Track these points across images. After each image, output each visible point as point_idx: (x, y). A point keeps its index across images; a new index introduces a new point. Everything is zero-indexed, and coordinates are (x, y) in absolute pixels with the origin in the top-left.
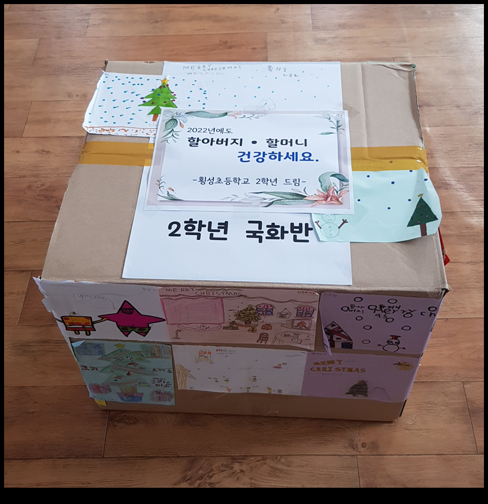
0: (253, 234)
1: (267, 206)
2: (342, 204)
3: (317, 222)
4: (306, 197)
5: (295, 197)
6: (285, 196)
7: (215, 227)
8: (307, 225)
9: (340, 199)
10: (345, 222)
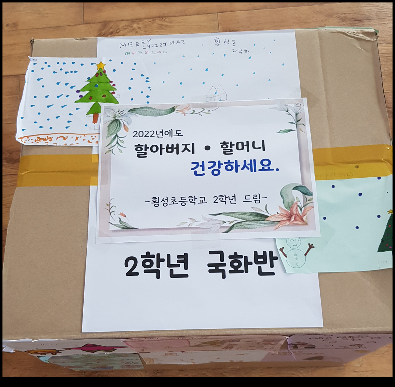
0: (216, 268)
1: (227, 232)
2: (306, 224)
3: (281, 250)
4: (268, 217)
5: (256, 218)
6: (245, 217)
7: (174, 261)
8: (271, 253)
9: (304, 218)
10: (311, 247)
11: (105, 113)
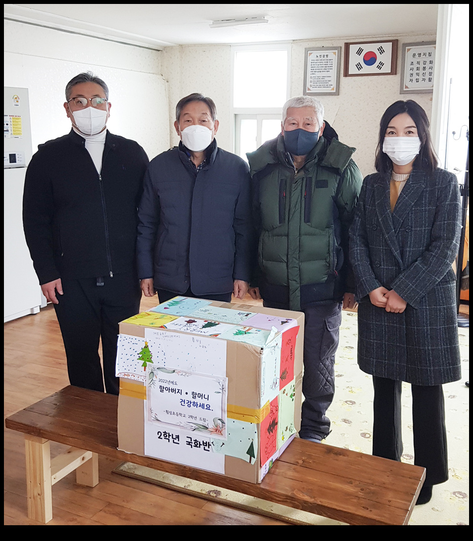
0: (189, 443)
1: (193, 431)
2: (222, 435)
3: (212, 443)
4: (208, 428)
5: (204, 428)
6: (200, 426)
7: (174, 437)
8: (209, 443)
9: (222, 432)
10: (223, 444)
11: (148, 367)
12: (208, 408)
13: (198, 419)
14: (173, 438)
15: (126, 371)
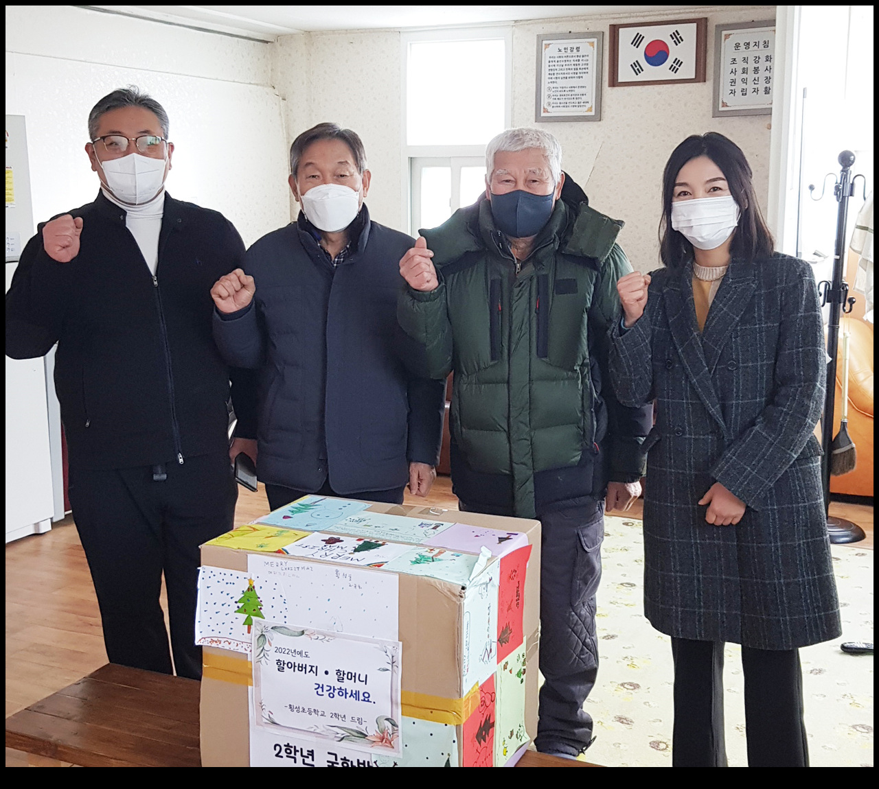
0: (332, 764)
1: (339, 741)
2: (393, 747)
3: (375, 762)
4: (367, 736)
5: (359, 735)
6: (352, 732)
8: (368, 762)
9: (392, 743)
10: (395, 764)
11: (255, 627)
12: (367, 699)
13: (348, 719)
14: (302, 755)
15: (213, 634)
